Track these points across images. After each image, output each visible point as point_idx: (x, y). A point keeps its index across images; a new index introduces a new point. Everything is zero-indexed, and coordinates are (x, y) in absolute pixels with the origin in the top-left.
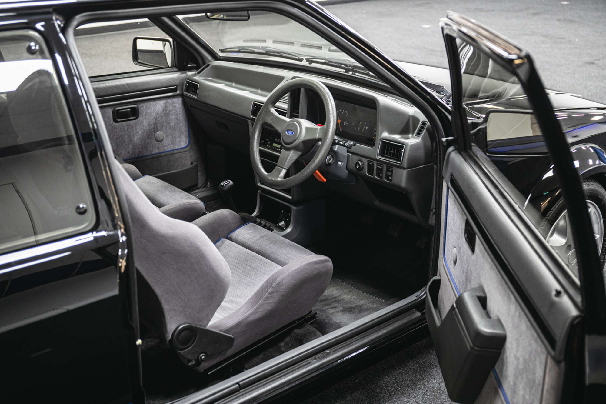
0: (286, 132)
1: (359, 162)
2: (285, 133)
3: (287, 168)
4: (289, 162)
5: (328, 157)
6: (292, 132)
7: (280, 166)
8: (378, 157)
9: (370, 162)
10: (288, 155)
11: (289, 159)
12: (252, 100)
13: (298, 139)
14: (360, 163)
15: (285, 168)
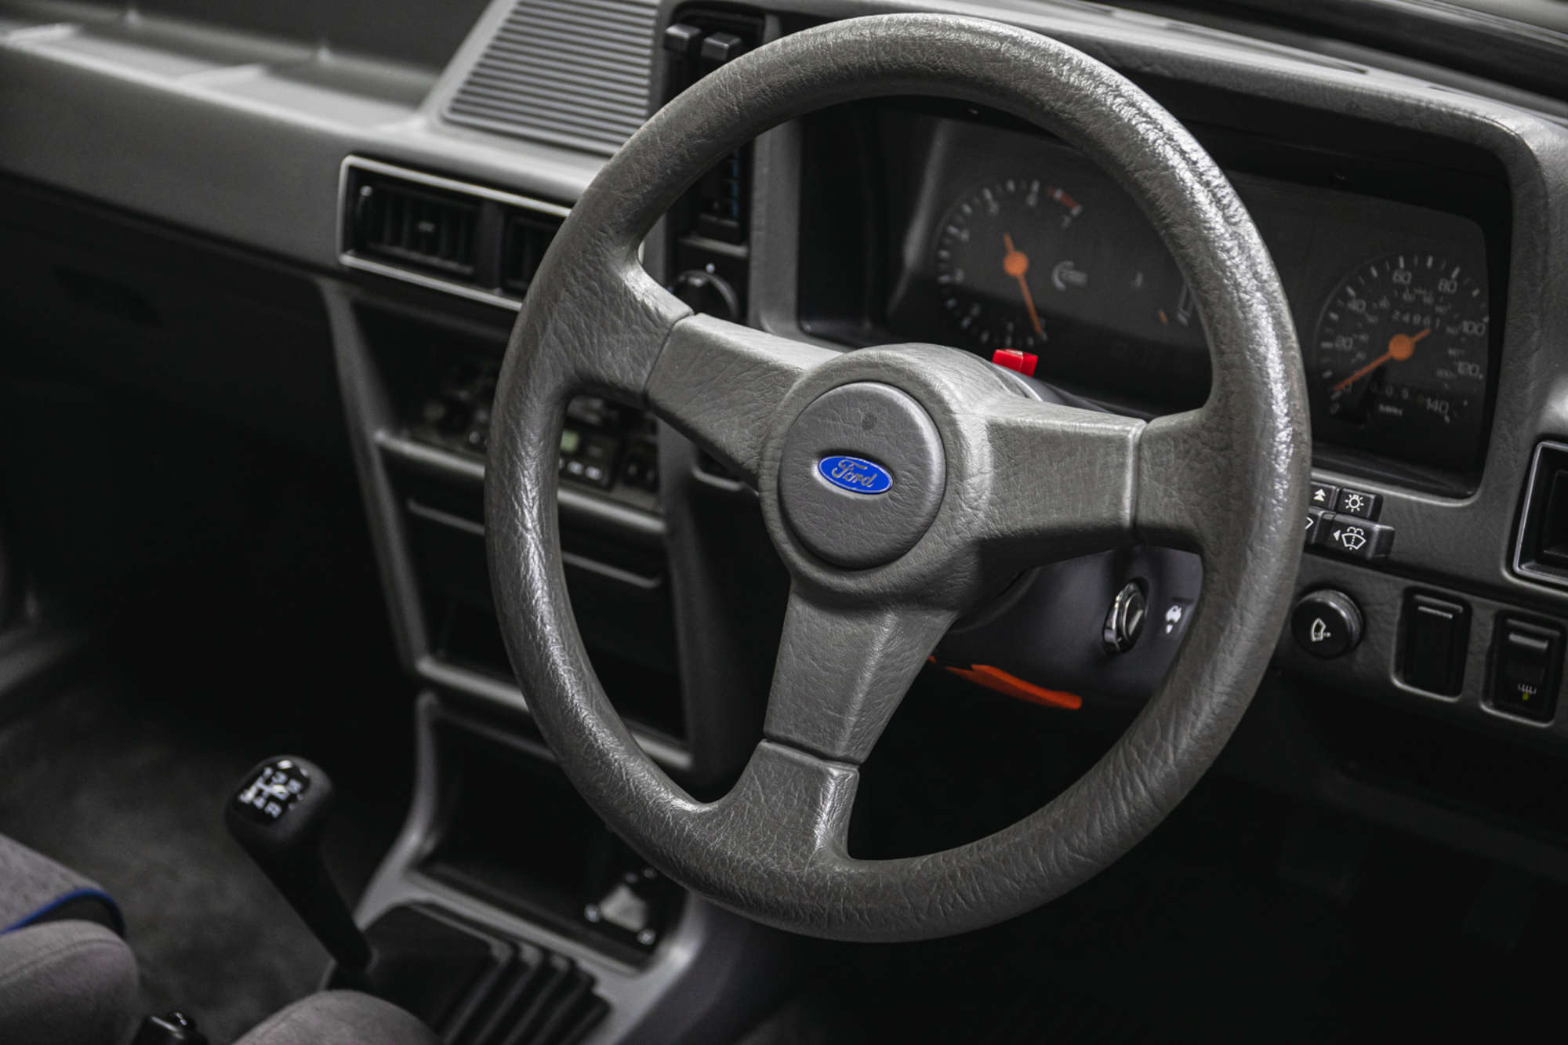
0: (816, 472)
1: (1318, 597)
2: (810, 477)
3: (862, 757)
4: (868, 705)
5: (1118, 598)
6: (870, 472)
7: (796, 737)
8: (1523, 574)
9: (1419, 597)
10: (862, 647)
11: (873, 685)
12: (337, 147)
13: (938, 527)
14: (1333, 605)
15: (845, 761)
